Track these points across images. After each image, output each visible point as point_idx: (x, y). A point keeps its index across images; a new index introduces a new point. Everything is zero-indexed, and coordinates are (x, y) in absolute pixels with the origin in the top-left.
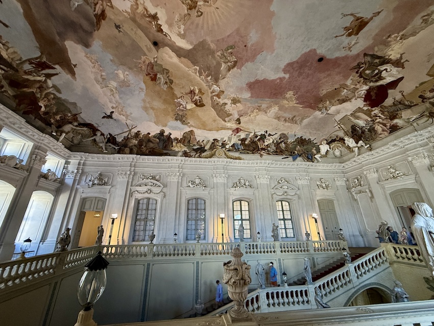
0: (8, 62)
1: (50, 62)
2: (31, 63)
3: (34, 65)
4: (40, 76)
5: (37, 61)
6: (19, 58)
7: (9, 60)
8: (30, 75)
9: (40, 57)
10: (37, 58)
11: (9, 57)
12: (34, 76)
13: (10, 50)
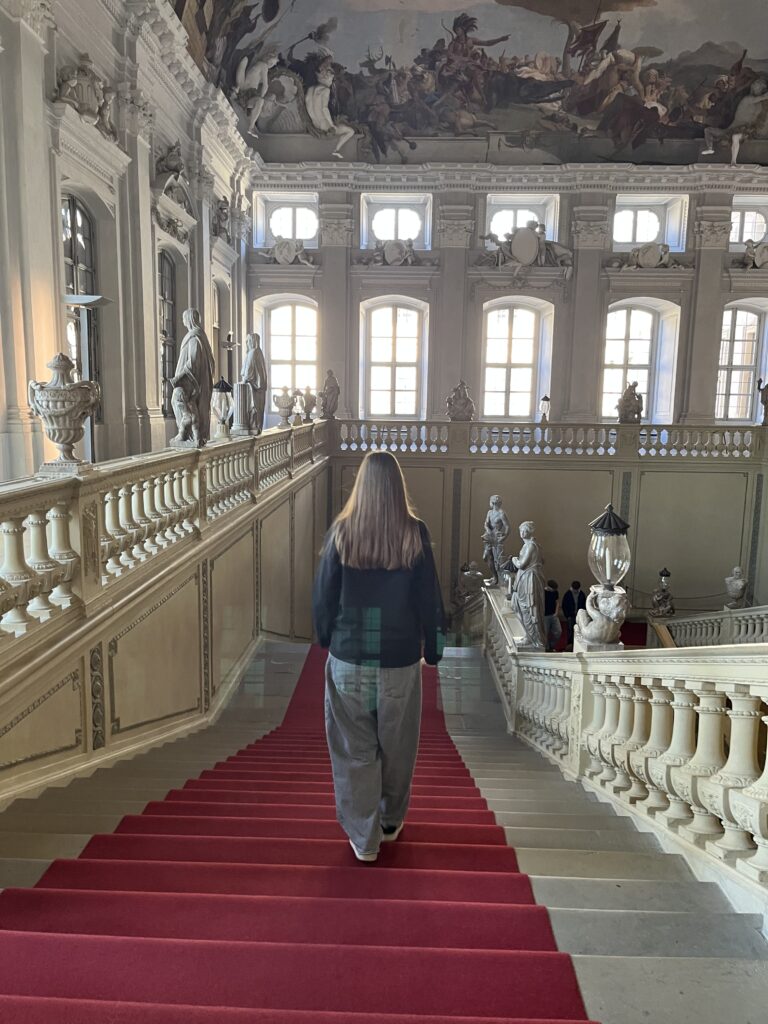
0: (552, 82)
1: (590, 21)
2: (573, 53)
3: (579, 52)
4: (602, 59)
5: (574, 40)
6: (555, 63)
7: (550, 78)
8: (591, 70)
9: (572, 31)
10: (570, 37)
11: (546, 74)
12: (596, 67)
13: (539, 63)
